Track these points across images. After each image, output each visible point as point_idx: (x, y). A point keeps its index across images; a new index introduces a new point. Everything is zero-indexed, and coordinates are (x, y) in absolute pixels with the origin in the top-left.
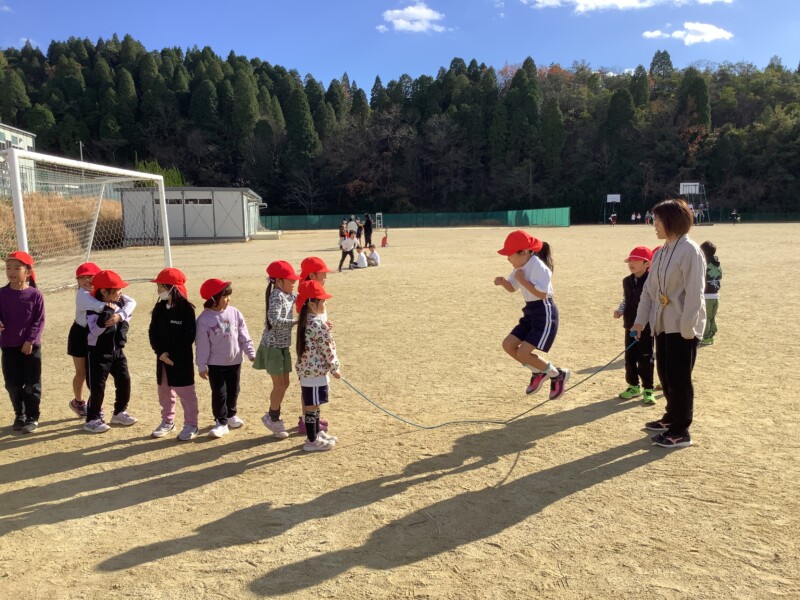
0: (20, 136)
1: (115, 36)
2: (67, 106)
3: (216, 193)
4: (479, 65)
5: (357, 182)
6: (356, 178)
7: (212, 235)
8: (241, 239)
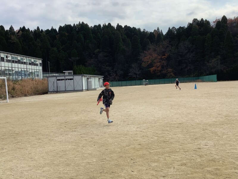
0: (37, 60)
1: (80, 22)
2: (62, 48)
3: (74, 77)
4: (204, 20)
5: (154, 68)
6: (154, 66)
7: (73, 90)
8: (82, 90)
